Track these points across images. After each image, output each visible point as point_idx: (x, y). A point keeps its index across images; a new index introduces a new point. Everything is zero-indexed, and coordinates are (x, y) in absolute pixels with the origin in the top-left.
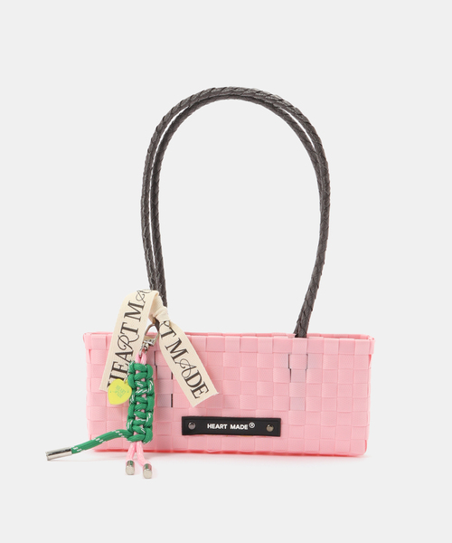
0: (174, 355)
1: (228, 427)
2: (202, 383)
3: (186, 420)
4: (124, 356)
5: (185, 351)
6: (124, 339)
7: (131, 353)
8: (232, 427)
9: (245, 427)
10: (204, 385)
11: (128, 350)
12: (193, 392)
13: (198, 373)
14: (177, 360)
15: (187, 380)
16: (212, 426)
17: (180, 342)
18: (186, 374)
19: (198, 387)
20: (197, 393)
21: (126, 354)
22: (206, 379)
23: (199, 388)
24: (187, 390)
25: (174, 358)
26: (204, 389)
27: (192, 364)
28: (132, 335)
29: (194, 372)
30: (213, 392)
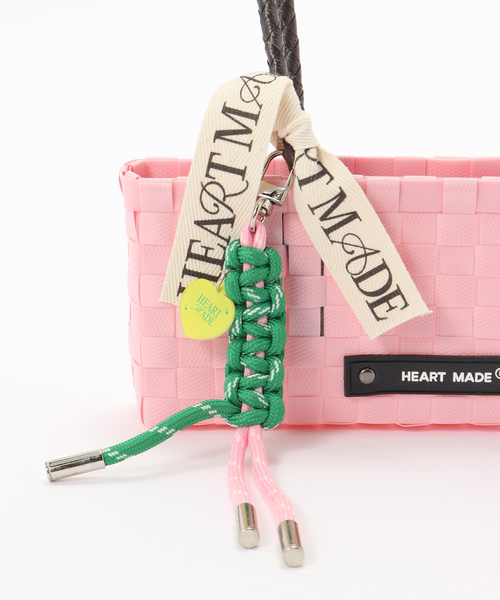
0: (328, 224)
1: (448, 377)
2: (393, 289)
3: (354, 365)
4: (214, 228)
5: (354, 216)
6: (213, 189)
7: (231, 221)
8: (458, 378)
9: (487, 377)
10: (398, 292)
11: (224, 214)
12: (372, 306)
13: (383, 266)
14: (336, 235)
15: (357, 281)
16: (411, 376)
17: (342, 196)
18: (357, 267)
19: (384, 296)
20: (381, 310)
21: (219, 222)
22: (402, 278)
23: (386, 299)
24: (358, 303)
25: (328, 231)
26: (397, 301)
27: (370, 245)
28: (231, 182)
29: (374, 262)
30: (418, 308)
